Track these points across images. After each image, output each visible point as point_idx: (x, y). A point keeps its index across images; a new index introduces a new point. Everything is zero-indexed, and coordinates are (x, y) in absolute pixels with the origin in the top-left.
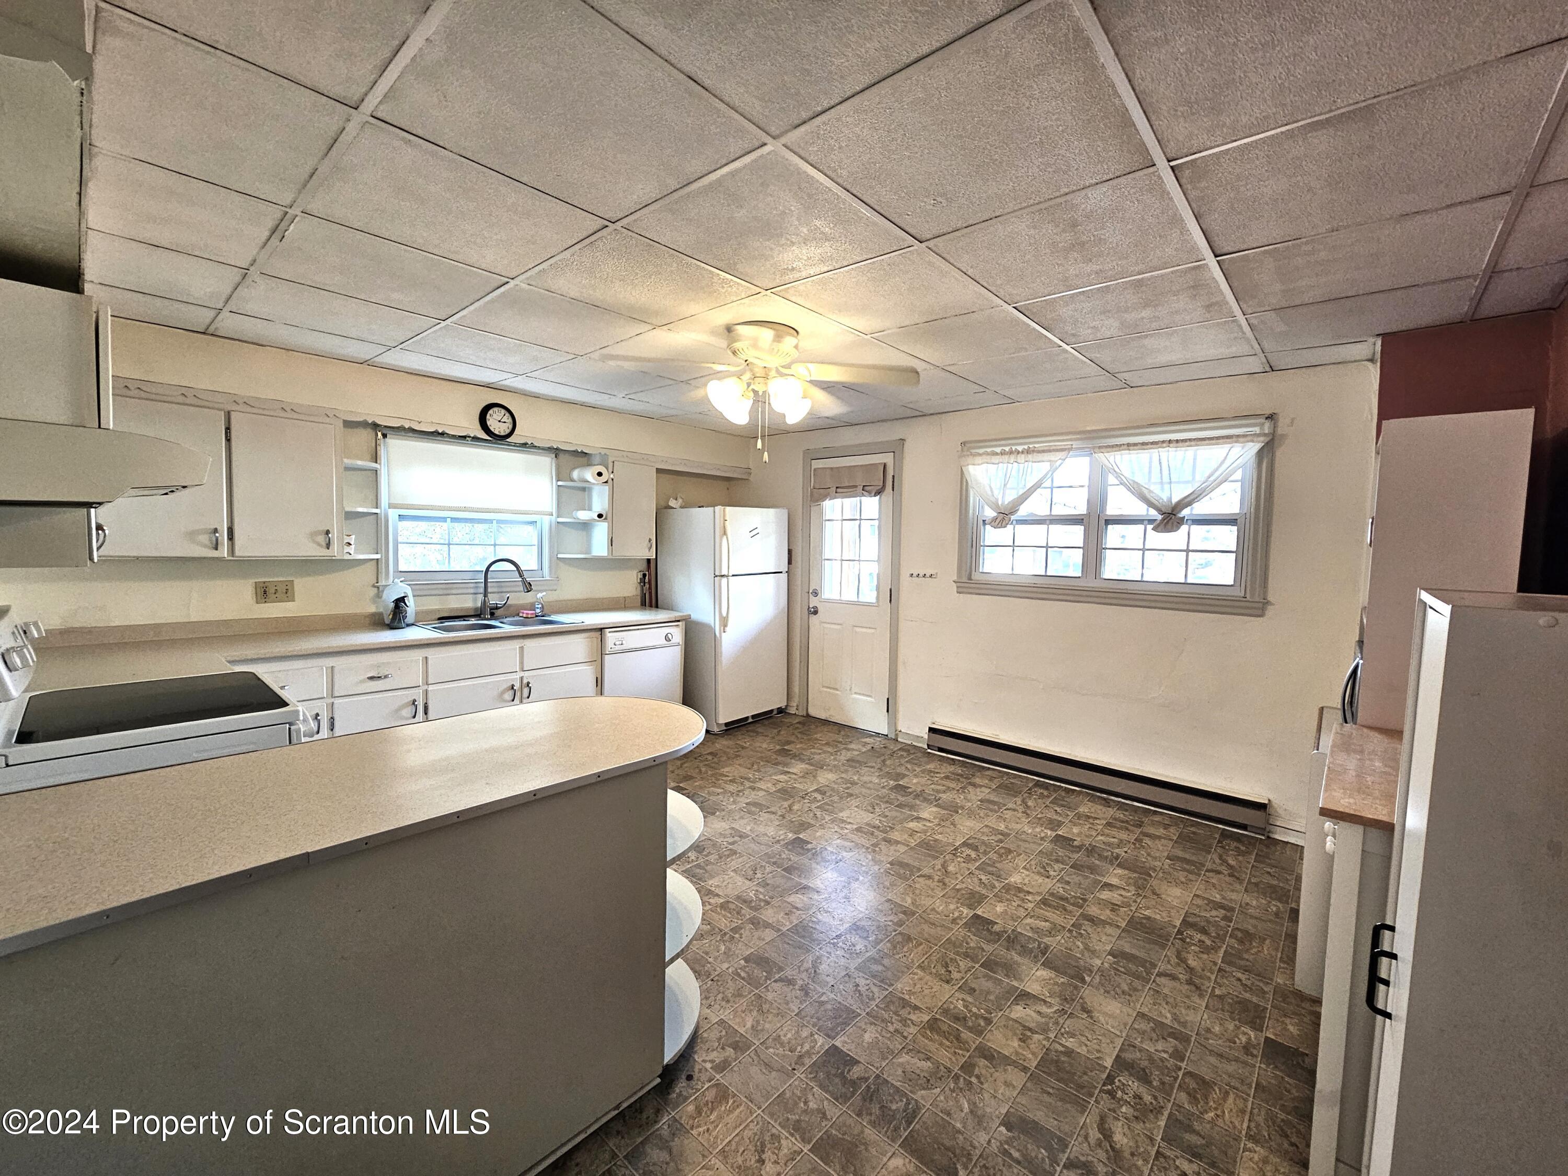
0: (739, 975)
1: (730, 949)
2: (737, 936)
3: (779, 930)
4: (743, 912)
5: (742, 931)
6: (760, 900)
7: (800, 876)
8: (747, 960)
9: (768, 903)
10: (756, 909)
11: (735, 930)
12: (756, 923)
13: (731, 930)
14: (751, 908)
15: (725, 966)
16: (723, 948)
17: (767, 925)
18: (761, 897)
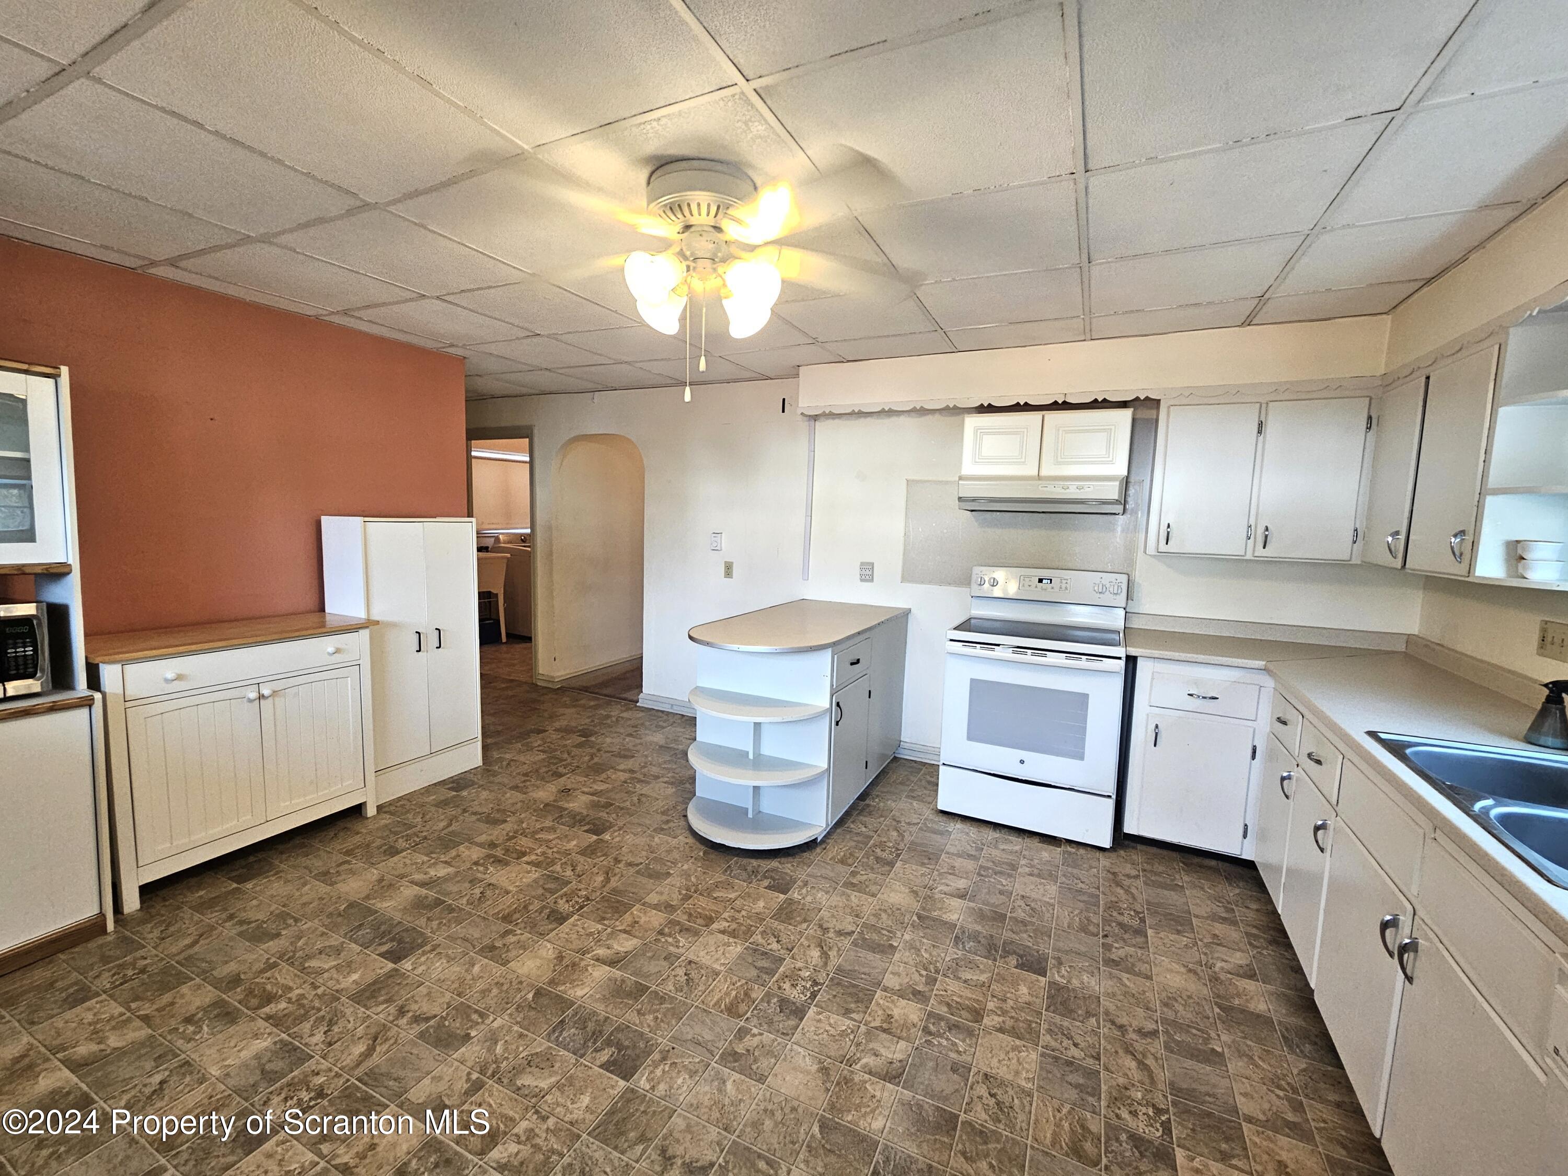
0: (672, 863)
1: (686, 880)
2: (684, 892)
3: (643, 905)
4: (686, 917)
5: (680, 897)
6: (670, 935)
7: (623, 981)
8: (669, 874)
9: (661, 933)
10: (672, 923)
11: (687, 898)
12: (669, 908)
13: (691, 897)
14: (679, 923)
15: (685, 867)
16: (693, 879)
17: (656, 907)
18: (670, 940)
